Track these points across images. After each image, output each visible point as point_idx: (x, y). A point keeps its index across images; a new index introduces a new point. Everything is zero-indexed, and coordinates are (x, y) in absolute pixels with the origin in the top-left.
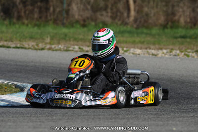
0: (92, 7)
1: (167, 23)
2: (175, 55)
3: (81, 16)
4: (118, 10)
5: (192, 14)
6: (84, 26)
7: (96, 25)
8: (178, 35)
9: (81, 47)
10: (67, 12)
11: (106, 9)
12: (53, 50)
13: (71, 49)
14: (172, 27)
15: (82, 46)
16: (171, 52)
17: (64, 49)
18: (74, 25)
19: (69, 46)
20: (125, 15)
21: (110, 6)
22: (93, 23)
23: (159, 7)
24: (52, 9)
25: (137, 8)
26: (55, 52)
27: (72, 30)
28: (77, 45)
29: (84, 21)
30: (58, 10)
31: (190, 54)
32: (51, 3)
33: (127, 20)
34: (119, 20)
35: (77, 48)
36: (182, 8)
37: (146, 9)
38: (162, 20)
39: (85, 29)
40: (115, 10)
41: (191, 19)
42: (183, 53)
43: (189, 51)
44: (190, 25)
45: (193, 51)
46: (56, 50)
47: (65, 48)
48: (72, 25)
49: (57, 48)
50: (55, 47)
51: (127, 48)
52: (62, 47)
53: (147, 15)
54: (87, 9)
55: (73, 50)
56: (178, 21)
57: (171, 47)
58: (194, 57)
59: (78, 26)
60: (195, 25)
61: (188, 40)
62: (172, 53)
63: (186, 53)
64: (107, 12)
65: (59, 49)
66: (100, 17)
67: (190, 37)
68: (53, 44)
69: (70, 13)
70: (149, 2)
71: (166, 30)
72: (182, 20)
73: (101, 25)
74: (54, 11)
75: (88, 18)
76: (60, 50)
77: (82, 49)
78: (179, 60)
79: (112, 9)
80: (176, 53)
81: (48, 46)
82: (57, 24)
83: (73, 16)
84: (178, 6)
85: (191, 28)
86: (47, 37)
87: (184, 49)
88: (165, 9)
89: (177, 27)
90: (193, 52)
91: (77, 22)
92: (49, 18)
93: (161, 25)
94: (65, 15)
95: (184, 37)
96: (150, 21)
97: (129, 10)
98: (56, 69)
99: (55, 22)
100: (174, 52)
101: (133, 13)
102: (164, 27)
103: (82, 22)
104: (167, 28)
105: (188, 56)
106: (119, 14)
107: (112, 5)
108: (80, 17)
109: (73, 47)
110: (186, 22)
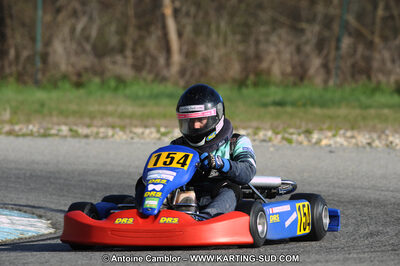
0: (95, 48)
1: (247, 77)
2: (264, 141)
3: (73, 65)
4: (147, 53)
5: (296, 58)
6: (79, 85)
7: (103, 83)
8: (270, 99)
9: (75, 128)
10: (45, 57)
11: (121, 50)
12: (17, 136)
13: (53, 132)
14: (256, 85)
15: (76, 125)
16: (255, 134)
17: (38, 132)
18: (60, 84)
19: (50, 126)
20: (162, 61)
21: (130, 44)
22: (97, 80)
23: (229, 43)
24: (12, 53)
25: (185, 48)
26: (21, 139)
27: (55, 94)
28: (66, 124)
29: (79, 75)
30: (25, 54)
31: (295, 137)
32: (11, 41)
33: (165, 72)
34: (150, 72)
35: (65, 129)
36: (275, 45)
37: (203, 50)
38: (236, 69)
39: (82, 92)
40: (140, 52)
41: (294, 68)
42: (279, 137)
43: (292, 130)
44: (292, 79)
45: (300, 131)
46: (24, 135)
47: (42, 131)
48: (54, 84)
49: (24, 130)
50: (21, 129)
51: (166, 127)
52: (35, 129)
53: (206, 60)
54: (84, 51)
55: (57, 135)
56: (268, 72)
57: (255, 124)
58: (301, 143)
59: (67, 85)
60: (302, 78)
61: (289, 109)
62: (256, 137)
63: (286, 135)
64: (125, 57)
65: (29, 132)
66: (110, 67)
67: (294, 104)
68: (17, 123)
69: (51, 59)
70: (209, 35)
71: (245, 91)
72: (276, 70)
73: (113, 83)
74: (17, 56)
75: (86, 70)
76: (31, 134)
77: (76, 132)
78: (272, 149)
79: (134, 51)
80: (265, 135)
81: (7, 128)
82: (25, 83)
83: (56, 66)
84: (267, 41)
85: (295, 84)
86: (5, 109)
87: (280, 128)
88: (241, 48)
89: (267, 84)
90: (299, 134)
91: (65, 77)
92: (7, 71)
93: (234, 81)
94: (39, 65)
95: (280, 104)
96: (212, 73)
97: (168, 50)
98: (25, 174)
99: (21, 78)
100: (261, 134)
101: (176, 58)
102: (241, 83)
103: (74, 78)
104: (247, 86)
105: (290, 141)
106: (148, 60)
107: (135, 43)
108: (70, 69)
109: (57, 127)
110: (283, 74)
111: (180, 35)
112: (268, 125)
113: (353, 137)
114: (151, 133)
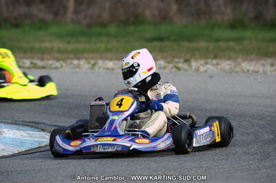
113: (218, 64)
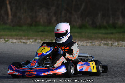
111: (11, 10)
112: (39, 38)
114: (3, 40)
